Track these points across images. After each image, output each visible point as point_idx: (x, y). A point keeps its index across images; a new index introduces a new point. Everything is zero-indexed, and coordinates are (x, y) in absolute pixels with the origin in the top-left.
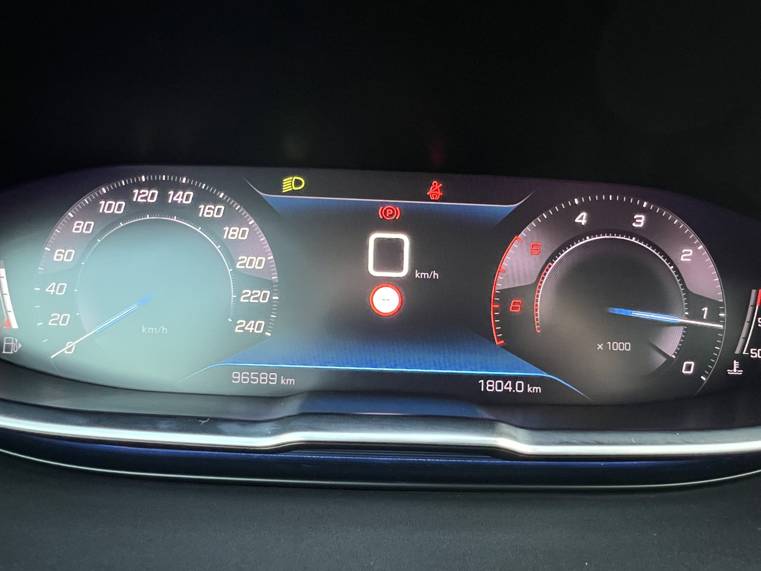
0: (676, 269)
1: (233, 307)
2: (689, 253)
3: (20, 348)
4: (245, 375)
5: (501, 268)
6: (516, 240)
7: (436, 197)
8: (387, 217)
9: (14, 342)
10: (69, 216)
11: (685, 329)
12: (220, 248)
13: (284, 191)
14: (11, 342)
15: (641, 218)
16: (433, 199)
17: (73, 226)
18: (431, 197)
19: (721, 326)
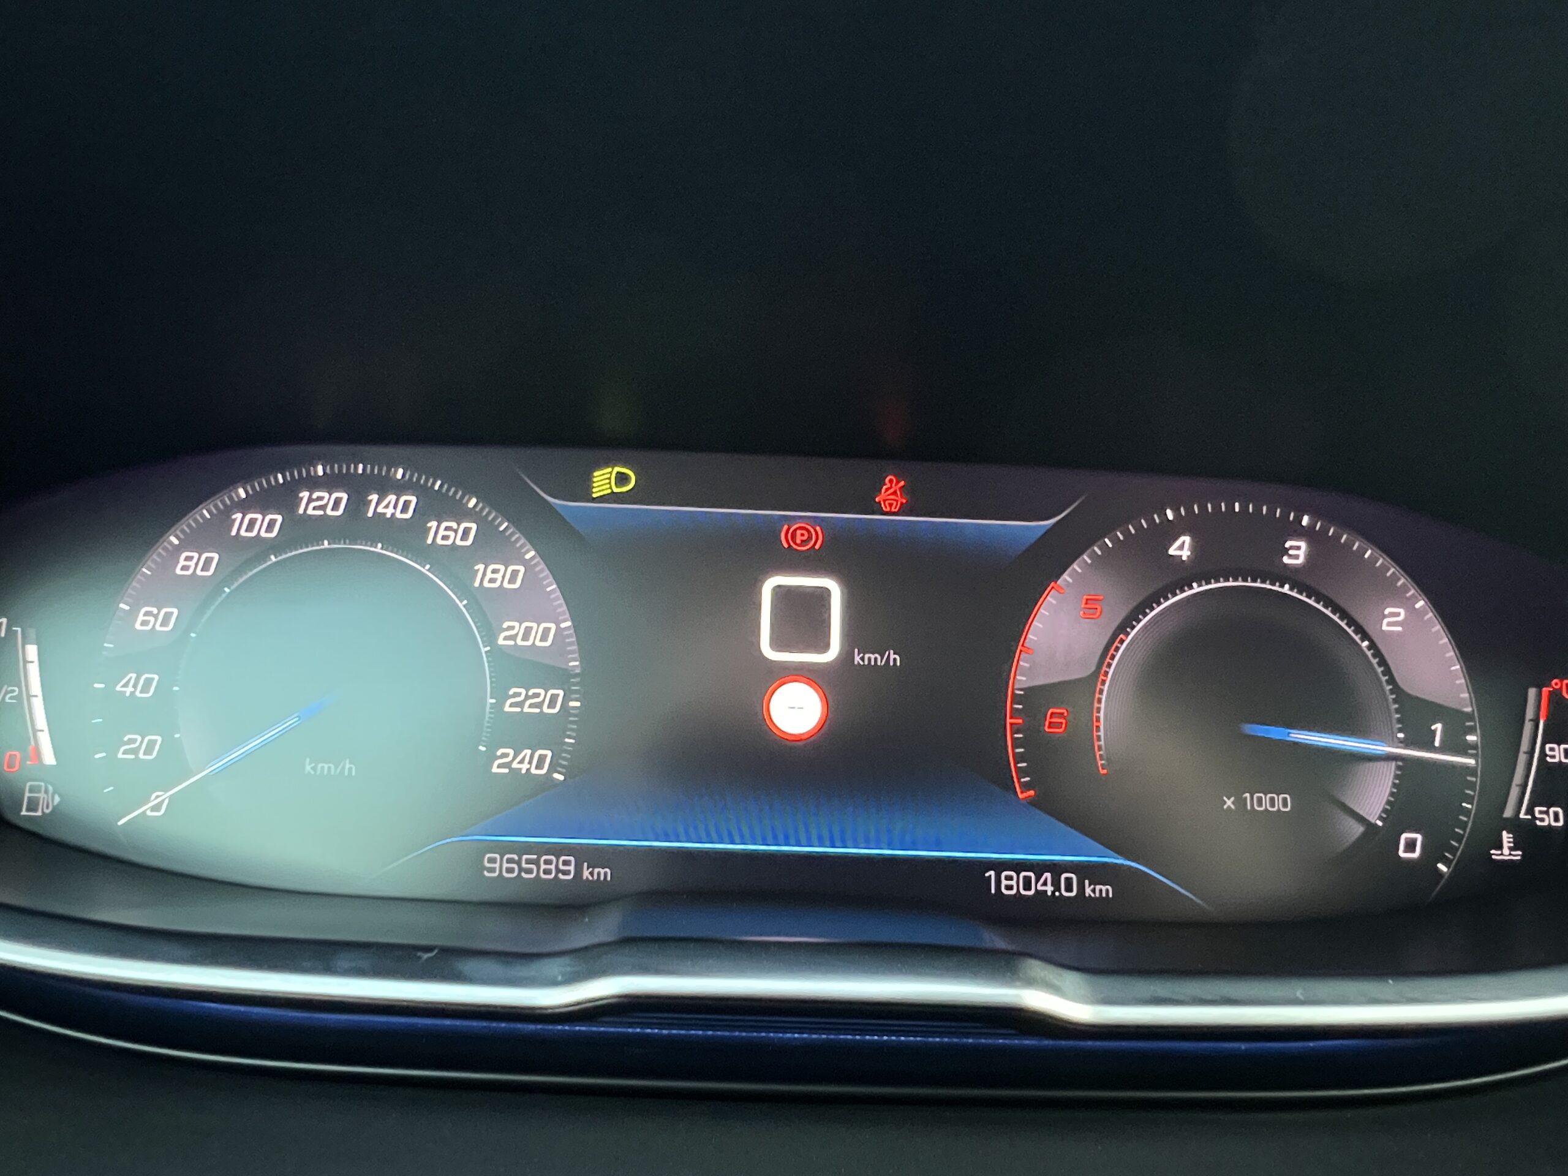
0: (1373, 646)
1: (488, 722)
2: (1398, 614)
3: (58, 805)
4: (509, 861)
5: (1025, 645)
6: (1053, 591)
7: (894, 506)
8: (796, 544)
9: (46, 792)
10: (171, 543)
11: (1398, 768)
12: (466, 604)
13: (594, 496)
14: (39, 791)
15: (1298, 548)
16: (888, 509)
17: (178, 562)
18: (883, 505)
19: (1471, 762)
